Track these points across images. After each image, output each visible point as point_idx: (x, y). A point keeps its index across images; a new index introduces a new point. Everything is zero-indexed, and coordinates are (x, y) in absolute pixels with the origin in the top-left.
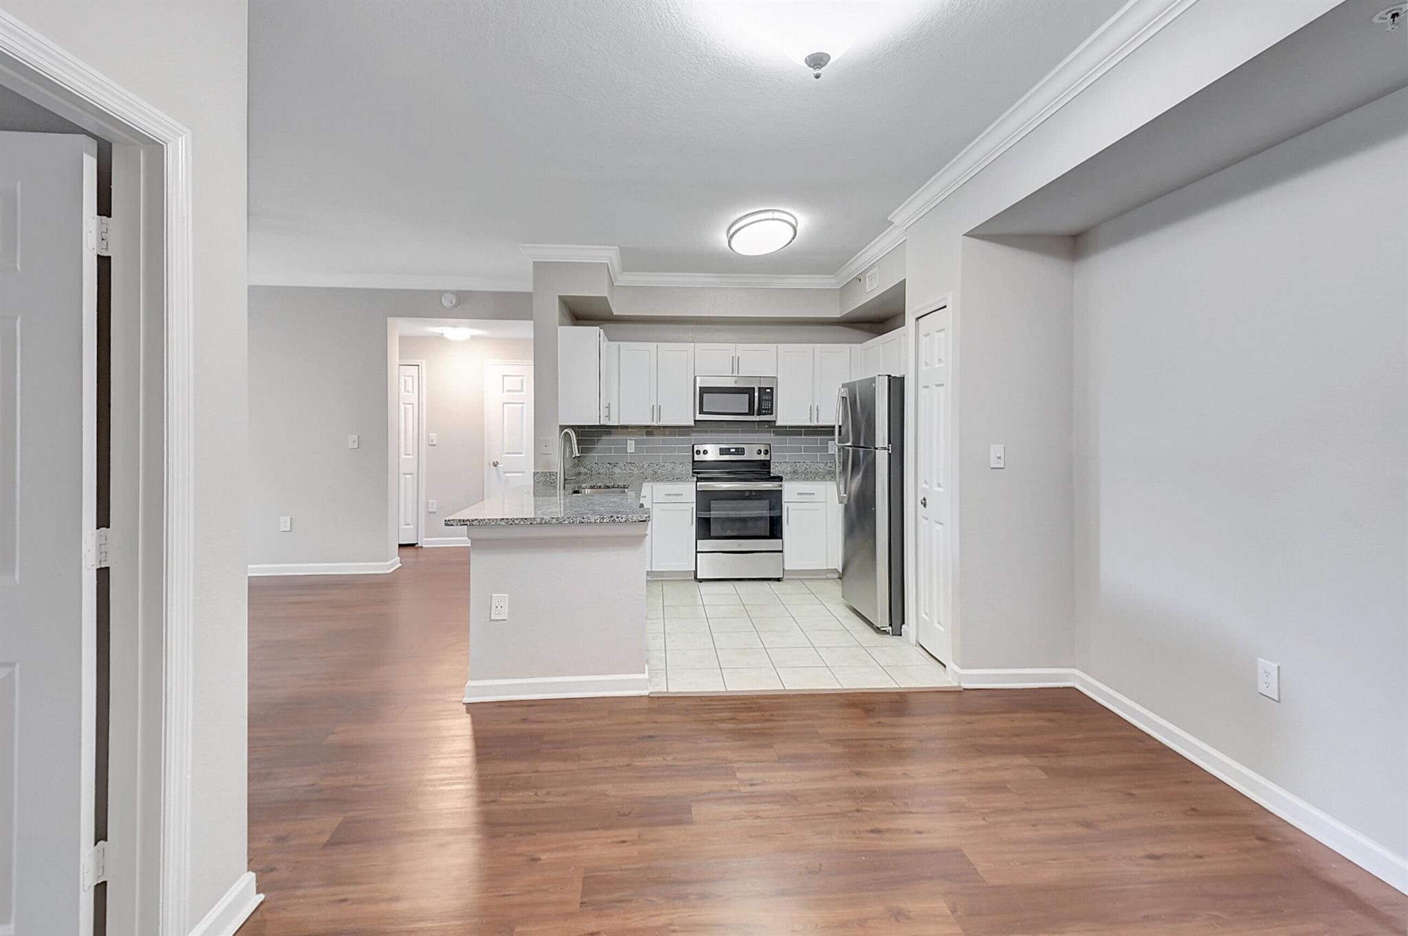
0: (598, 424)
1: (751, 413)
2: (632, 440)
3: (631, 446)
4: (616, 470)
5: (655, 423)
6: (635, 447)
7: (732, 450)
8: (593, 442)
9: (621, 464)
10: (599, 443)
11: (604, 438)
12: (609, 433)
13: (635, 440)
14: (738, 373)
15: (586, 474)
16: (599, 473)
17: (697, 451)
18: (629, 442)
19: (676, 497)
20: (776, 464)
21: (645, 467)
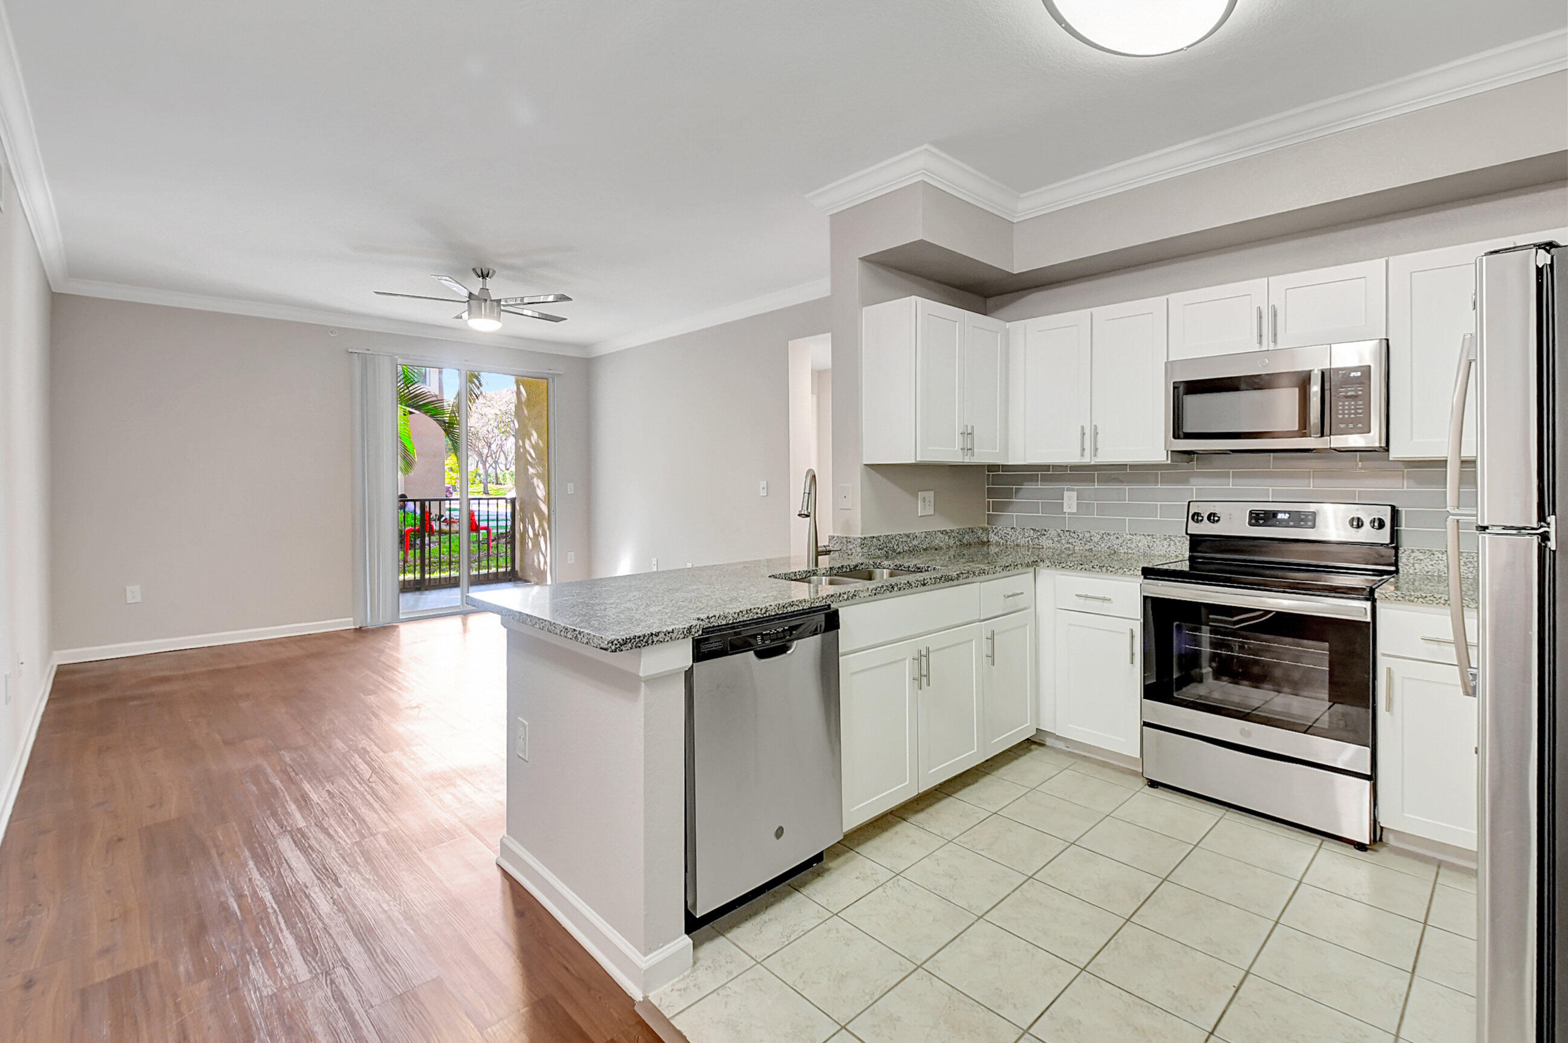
0: (913, 462)
1: (1303, 430)
2: (1073, 490)
3: (1070, 501)
4: (1045, 542)
5: (1087, 460)
6: (1078, 503)
7: (1280, 516)
8: (1009, 494)
9: (1053, 533)
10: (1020, 494)
11: (1027, 486)
12: (1033, 479)
13: (1077, 490)
14: (1275, 342)
15: (998, 544)
16: (1017, 545)
17: (1195, 514)
18: (1066, 494)
19: (1099, 603)
20: (1417, 554)
21: (1095, 539)
